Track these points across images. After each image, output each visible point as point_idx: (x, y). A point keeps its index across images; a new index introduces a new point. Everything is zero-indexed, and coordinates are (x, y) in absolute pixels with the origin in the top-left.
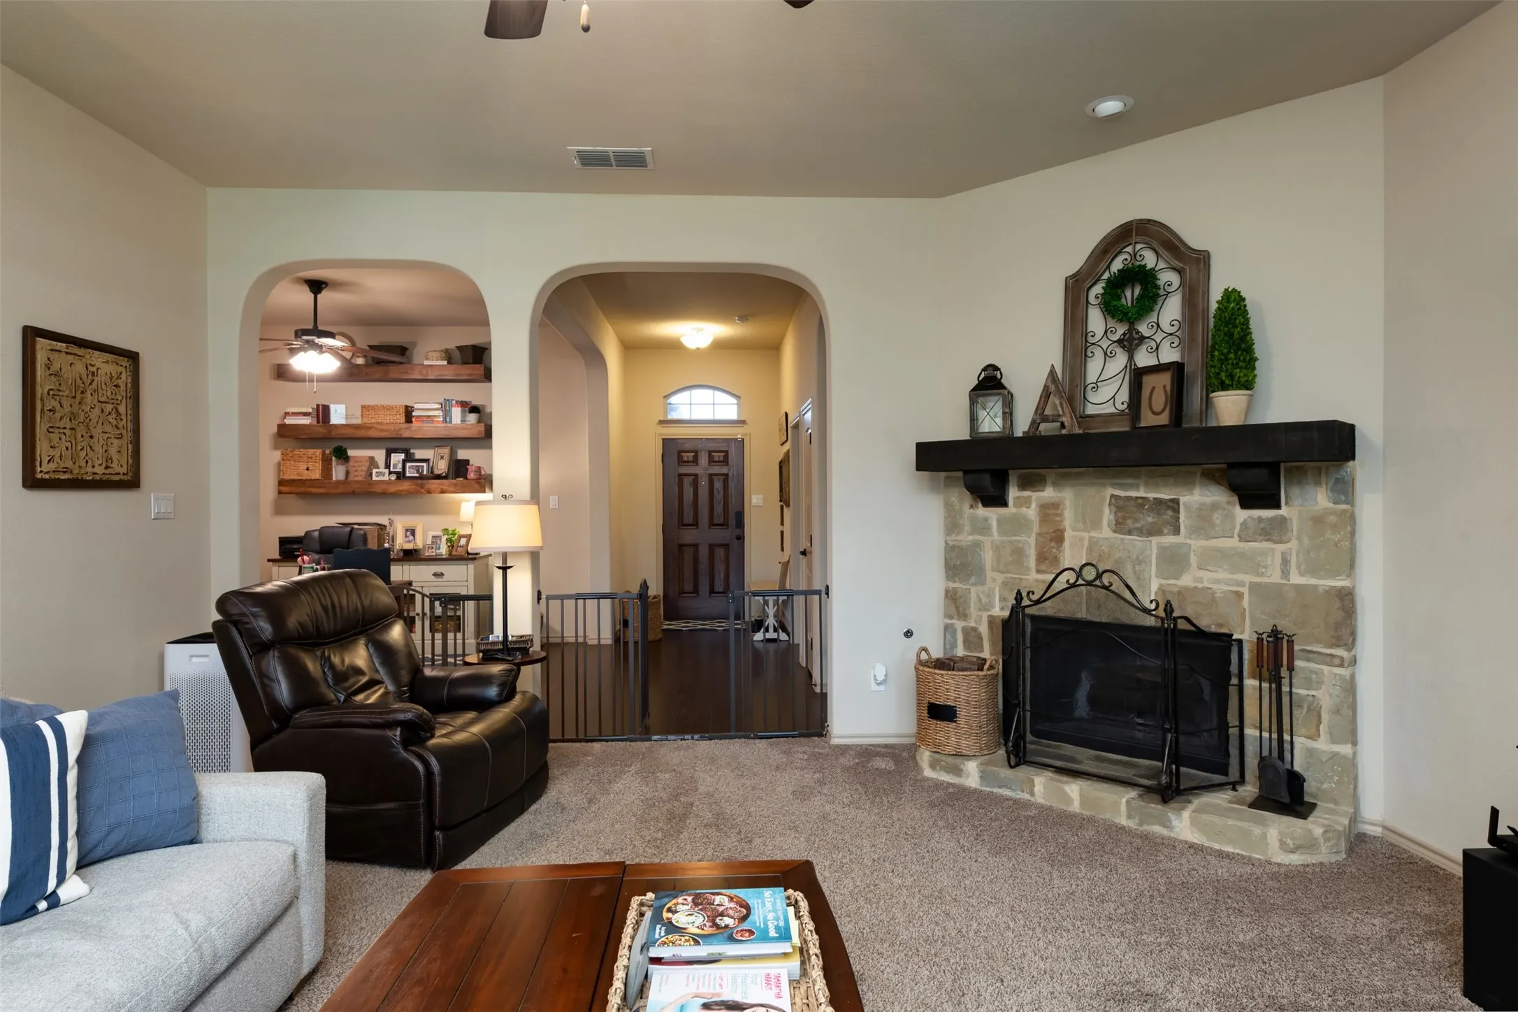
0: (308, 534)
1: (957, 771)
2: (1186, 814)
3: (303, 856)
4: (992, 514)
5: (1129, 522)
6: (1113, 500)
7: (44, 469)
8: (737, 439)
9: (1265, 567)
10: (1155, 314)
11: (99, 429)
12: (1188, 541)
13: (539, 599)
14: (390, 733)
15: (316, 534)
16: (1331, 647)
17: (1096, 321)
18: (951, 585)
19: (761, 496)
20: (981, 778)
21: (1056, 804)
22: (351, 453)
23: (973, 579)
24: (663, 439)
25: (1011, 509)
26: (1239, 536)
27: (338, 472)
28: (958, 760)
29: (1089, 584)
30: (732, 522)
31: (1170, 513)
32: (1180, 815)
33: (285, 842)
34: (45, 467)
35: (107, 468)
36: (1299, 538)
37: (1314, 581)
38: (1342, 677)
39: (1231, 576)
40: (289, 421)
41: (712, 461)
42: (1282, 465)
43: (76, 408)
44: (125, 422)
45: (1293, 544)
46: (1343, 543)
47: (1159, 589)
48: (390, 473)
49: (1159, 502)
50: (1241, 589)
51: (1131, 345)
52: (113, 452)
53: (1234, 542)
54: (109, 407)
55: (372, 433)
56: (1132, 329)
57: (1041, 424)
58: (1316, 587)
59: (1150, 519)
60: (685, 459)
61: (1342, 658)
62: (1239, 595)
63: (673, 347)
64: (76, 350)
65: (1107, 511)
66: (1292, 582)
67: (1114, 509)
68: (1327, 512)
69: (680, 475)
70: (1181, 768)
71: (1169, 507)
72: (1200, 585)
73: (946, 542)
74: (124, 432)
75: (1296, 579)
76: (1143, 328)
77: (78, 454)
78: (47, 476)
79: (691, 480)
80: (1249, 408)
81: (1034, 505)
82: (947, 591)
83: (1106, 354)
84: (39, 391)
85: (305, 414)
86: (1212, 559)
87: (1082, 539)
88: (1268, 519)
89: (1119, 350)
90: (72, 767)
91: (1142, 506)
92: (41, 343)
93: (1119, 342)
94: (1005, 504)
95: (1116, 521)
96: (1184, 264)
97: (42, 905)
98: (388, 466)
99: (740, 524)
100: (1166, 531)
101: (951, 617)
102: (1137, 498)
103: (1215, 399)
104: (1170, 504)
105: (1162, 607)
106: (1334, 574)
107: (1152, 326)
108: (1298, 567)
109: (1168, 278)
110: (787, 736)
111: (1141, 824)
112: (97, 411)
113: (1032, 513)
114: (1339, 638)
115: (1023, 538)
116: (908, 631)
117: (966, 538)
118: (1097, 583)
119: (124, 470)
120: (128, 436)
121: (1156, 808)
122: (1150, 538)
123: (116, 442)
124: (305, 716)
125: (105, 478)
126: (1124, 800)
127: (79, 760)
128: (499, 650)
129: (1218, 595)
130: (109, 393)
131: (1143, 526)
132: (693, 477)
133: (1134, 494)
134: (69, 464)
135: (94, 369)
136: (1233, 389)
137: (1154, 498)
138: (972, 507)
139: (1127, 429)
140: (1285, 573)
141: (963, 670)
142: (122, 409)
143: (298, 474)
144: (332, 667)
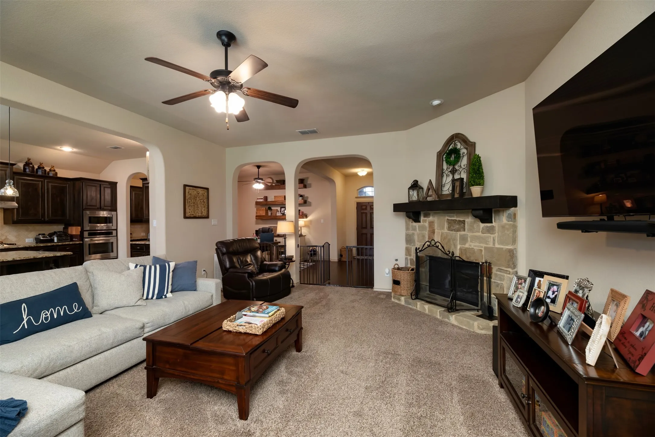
0: (259, 229)
1: (399, 300)
2: (454, 316)
3: (214, 296)
4: (416, 225)
5: (452, 227)
6: (448, 220)
7: (188, 215)
9: (488, 242)
10: (460, 162)
11: (200, 206)
12: (468, 233)
13: (298, 247)
14: (245, 275)
15: (261, 229)
16: (506, 268)
17: (445, 166)
18: (407, 246)
20: (405, 302)
21: (422, 311)
22: (272, 208)
23: (412, 244)
24: (357, 203)
25: (422, 223)
26: (481, 232)
27: (269, 214)
28: (400, 296)
29: (433, 246)
31: (463, 224)
32: (452, 316)
33: (211, 293)
34: (188, 214)
35: (202, 214)
36: (498, 233)
37: (502, 247)
38: (510, 278)
39: (479, 245)
40: (258, 201)
42: (493, 210)
43: (194, 201)
44: (206, 204)
45: (496, 235)
46: (510, 234)
47: (460, 248)
48: (281, 213)
49: (460, 221)
50: (482, 249)
51: (453, 172)
52: (203, 210)
53: (480, 234)
54: (202, 201)
55: (277, 203)
56: (454, 168)
57: (428, 198)
58: (502, 248)
59: (457, 226)
60: (363, 208)
61: (510, 271)
62: (481, 250)
63: (356, 175)
64: (195, 189)
65: (446, 224)
66: (496, 247)
67: (448, 223)
68: (506, 224)
69: (362, 213)
70: (456, 301)
71: (462, 223)
72: (471, 247)
73: (406, 233)
74: (205, 206)
75: (497, 246)
76: (457, 167)
77: (195, 211)
78: (188, 216)
80: (482, 191)
81: (427, 222)
82: (406, 248)
83: (447, 175)
84: (187, 198)
85: (262, 199)
86: (474, 239)
87: (439, 232)
88: (489, 227)
89: (450, 174)
90: (171, 272)
91: (455, 222)
92: (187, 187)
93: (450, 171)
94: (420, 222)
95: (448, 227)
96: (468, 147)
97: (164, 297)
98: (281, 212)
100: (461, 230)
101: (407, 255)
102: (454, 220)
103: (471, 189)
104: (463, 222)
105: (451, 253)
106: (507, 244)
107: (459, 166)
108: (498, 242)
109: (464, 151)
110: (362, 287)
111: (443, 318)
112: (199, 202)
113: (427, 224)
114: (509, 265)
115: (424, 232)
116: (396, 260)
117: (411, 232)
118: (435, 245)
119: (205, 214)
120: (207, 207)
121: (447, 313)
122: (457, 232)
123: (203, 208)
124: (231, 270)
125: (201, 216)
126: (439, 311)
127: (173, 271)
128: (283, 259)
129: (475, 250)
130: (202, 198)
131: (455, 228)
132: (366, 214)
133: (453, 219)
134: (193, 213)
135: (199, 192)
136: (475, 186)
137: (459, 220)
138: (412, 222)
139: (451, 199)
140: (494, 244)
141: (403, 270)
142: (205, 201)
143: (260, 214)
144: (240, 259)
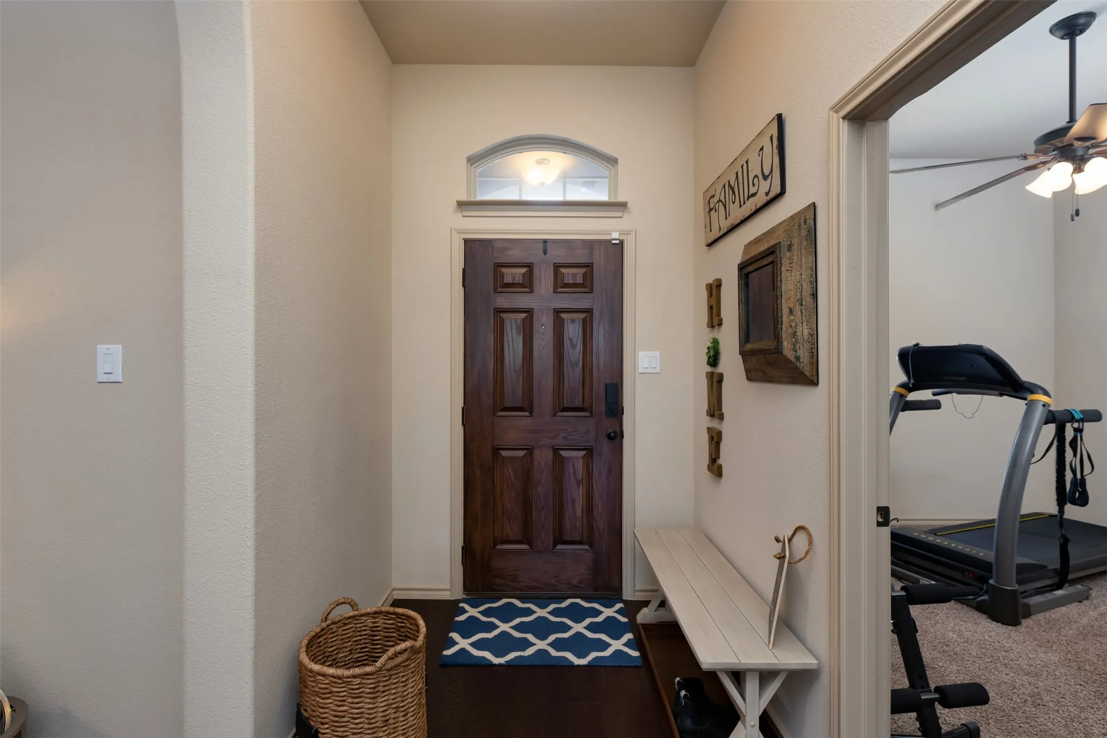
8: (610, 241)
19: (657, 353)
24: (466, 241)
30: (600, 406)
41: (560, 285)
60: (508, 279)
69: (499, 311)
79: (519, 322)
99: (615, 409)
132: (523, 315)
